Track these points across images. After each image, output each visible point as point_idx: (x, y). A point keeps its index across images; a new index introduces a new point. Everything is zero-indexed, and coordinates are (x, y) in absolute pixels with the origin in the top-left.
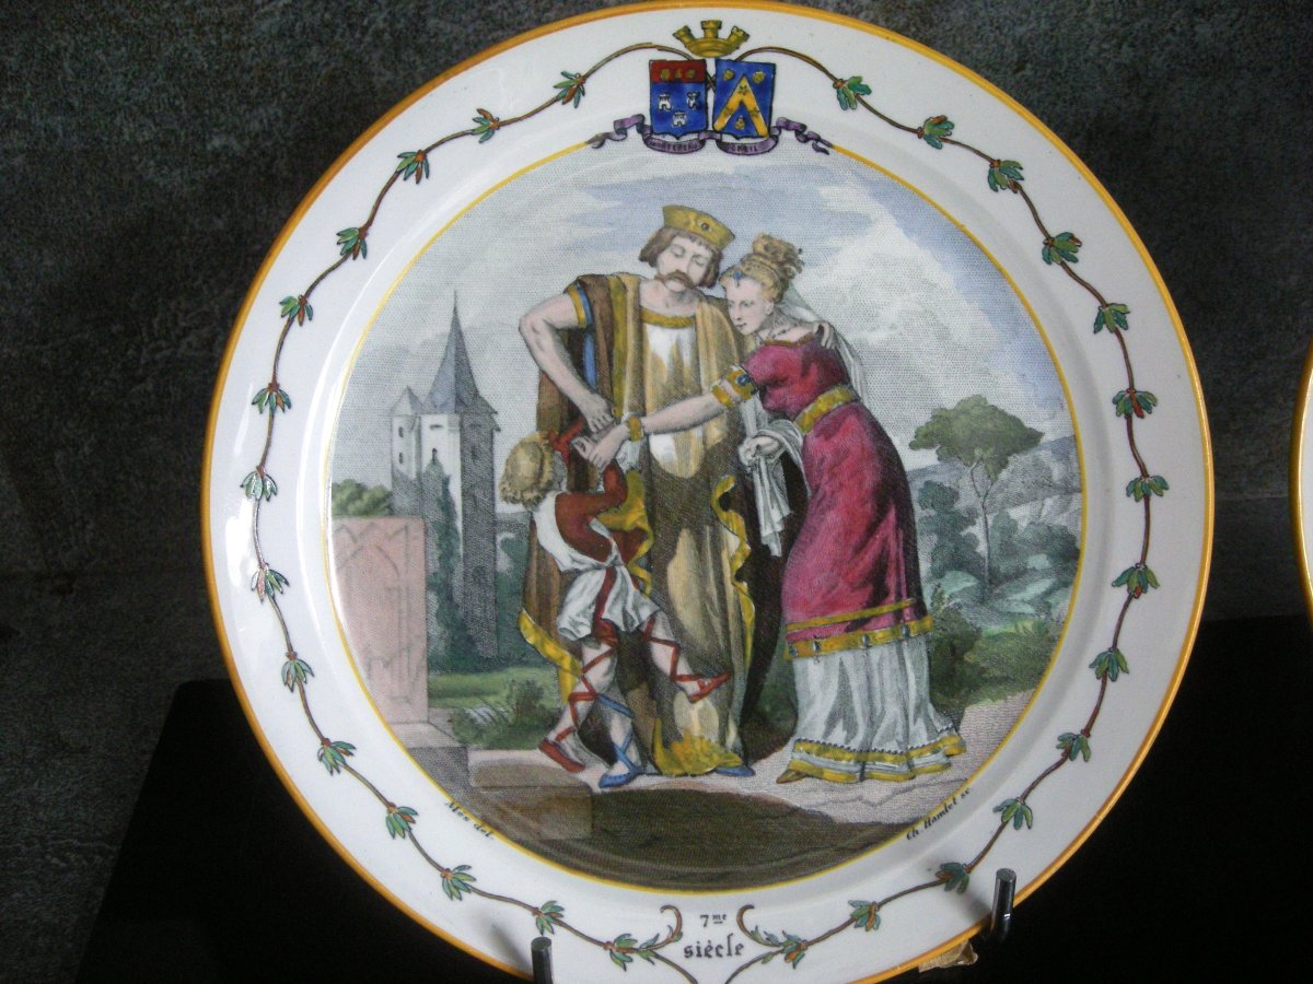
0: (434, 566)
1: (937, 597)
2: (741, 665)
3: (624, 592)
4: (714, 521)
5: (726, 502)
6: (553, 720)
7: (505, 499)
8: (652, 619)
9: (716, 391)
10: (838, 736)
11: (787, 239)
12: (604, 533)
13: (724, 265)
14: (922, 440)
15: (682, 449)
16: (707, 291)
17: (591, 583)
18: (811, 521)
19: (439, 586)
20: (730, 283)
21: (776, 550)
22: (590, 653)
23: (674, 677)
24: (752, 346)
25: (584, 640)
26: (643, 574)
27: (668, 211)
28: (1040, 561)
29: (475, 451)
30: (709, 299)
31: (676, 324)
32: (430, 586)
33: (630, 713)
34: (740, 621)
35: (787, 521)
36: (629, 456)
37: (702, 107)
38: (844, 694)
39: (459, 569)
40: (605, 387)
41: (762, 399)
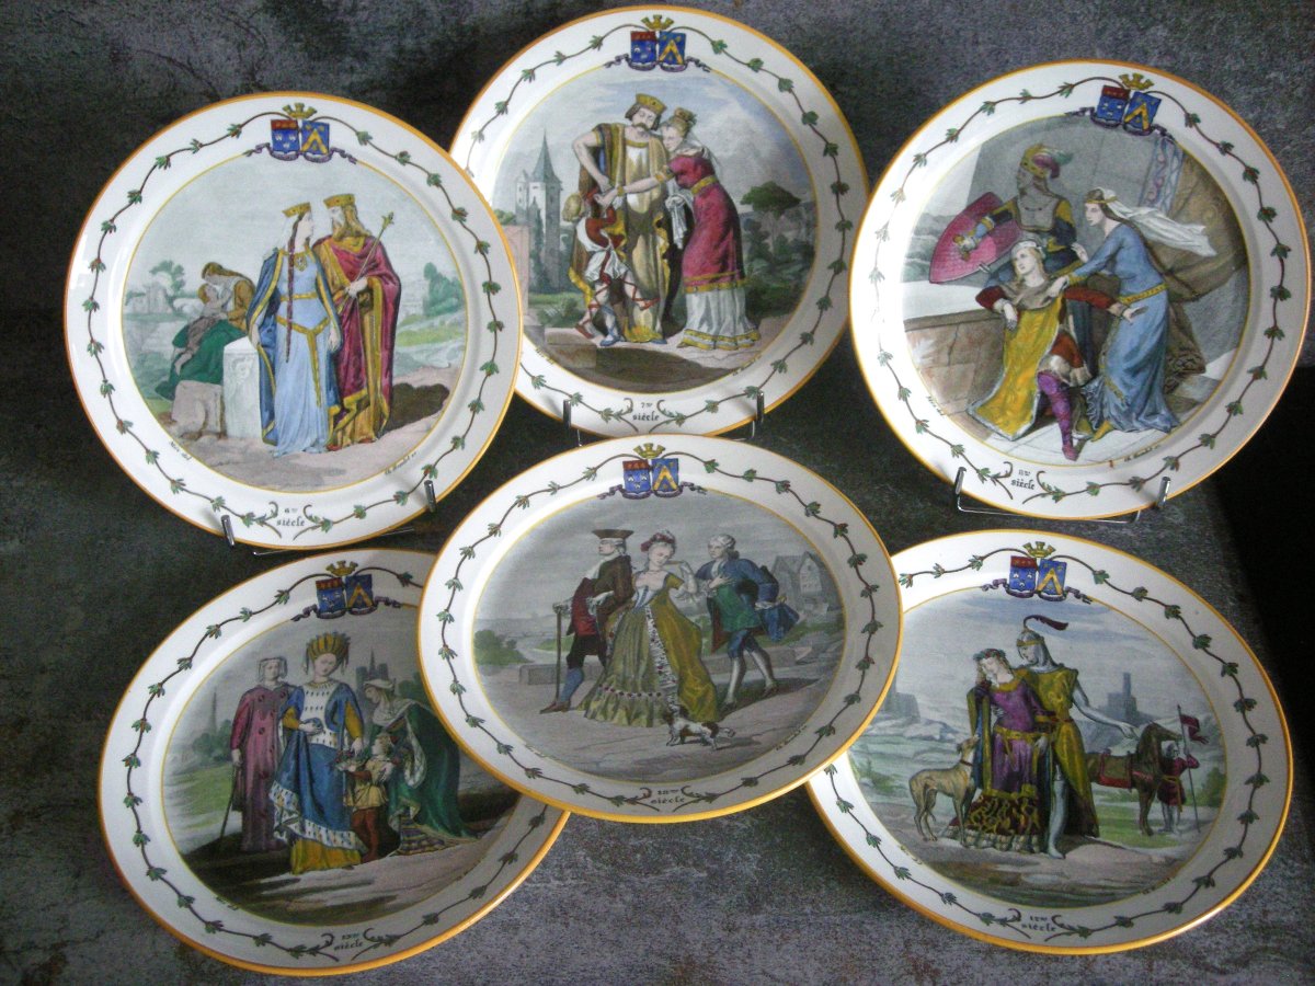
0: (533, 248)
1: (751, 270)
2: (663, 294)
3: (614, 262)
4: (654, 233)
5: (659, 224)
6: (581, 316)
7: (565, 220)
8: (626, 274)
9: (657, 176)
10: (704, 329)
11: (689, 110)
12: (606, 236)
13: (662, 121)
14: (746, 201)
15: (641, 201)
16: (654, 132)
17: (599, 257)
18: (696, 234)
19: (535, 256)
20: (664, 129)
21: (680, 246)
22: (598, 288)
23: (634, 299)
24: (673, 157)
25: (596, 282)
26: (622, 254)
27: (639, 97)
28: (797, 256)
29: (552, 196)
30: (655, 136)
31: (640, 146)
32: (531, 256)
33: (615, 314)
34: (663, 274)
35: (686, 234)
36: (618, 203)
37: (653, 51)
38: (708, 310)
39: (544, 249)
40: (608, 173)
41: (677, 180)
